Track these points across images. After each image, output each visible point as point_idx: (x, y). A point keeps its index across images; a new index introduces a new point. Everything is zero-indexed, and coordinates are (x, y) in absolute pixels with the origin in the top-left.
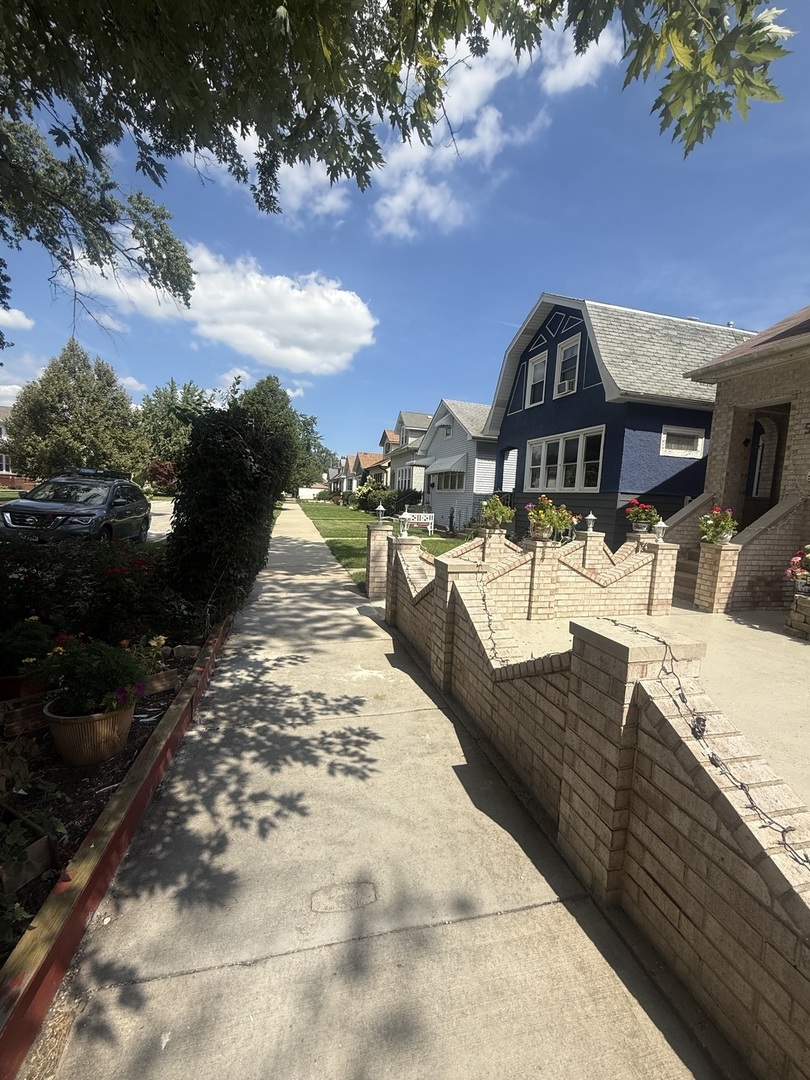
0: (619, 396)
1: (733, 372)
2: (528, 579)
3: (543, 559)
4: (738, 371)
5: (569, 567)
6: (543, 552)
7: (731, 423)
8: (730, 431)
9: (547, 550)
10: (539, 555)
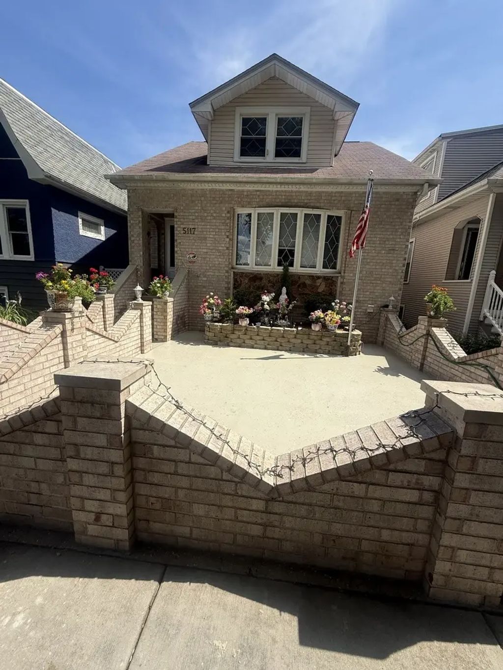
0: (43, 177)
1: (139, 185)
2: (61, 353)
3: (73, 329)
4: (142, 185)
5: (93, 332)
6: (72, 323)
7: (141, 219)
8: (141, 225)
9: (76, 320)
10: (69, 327)
